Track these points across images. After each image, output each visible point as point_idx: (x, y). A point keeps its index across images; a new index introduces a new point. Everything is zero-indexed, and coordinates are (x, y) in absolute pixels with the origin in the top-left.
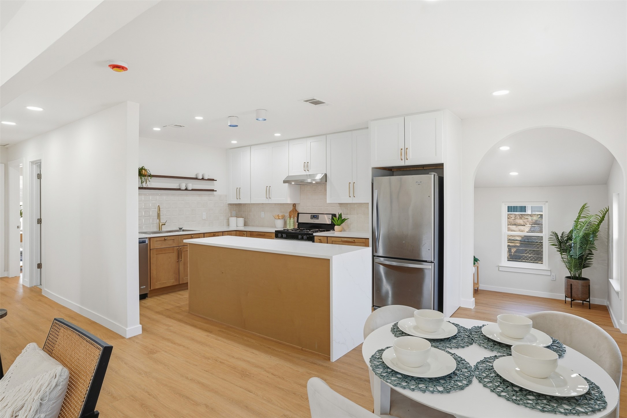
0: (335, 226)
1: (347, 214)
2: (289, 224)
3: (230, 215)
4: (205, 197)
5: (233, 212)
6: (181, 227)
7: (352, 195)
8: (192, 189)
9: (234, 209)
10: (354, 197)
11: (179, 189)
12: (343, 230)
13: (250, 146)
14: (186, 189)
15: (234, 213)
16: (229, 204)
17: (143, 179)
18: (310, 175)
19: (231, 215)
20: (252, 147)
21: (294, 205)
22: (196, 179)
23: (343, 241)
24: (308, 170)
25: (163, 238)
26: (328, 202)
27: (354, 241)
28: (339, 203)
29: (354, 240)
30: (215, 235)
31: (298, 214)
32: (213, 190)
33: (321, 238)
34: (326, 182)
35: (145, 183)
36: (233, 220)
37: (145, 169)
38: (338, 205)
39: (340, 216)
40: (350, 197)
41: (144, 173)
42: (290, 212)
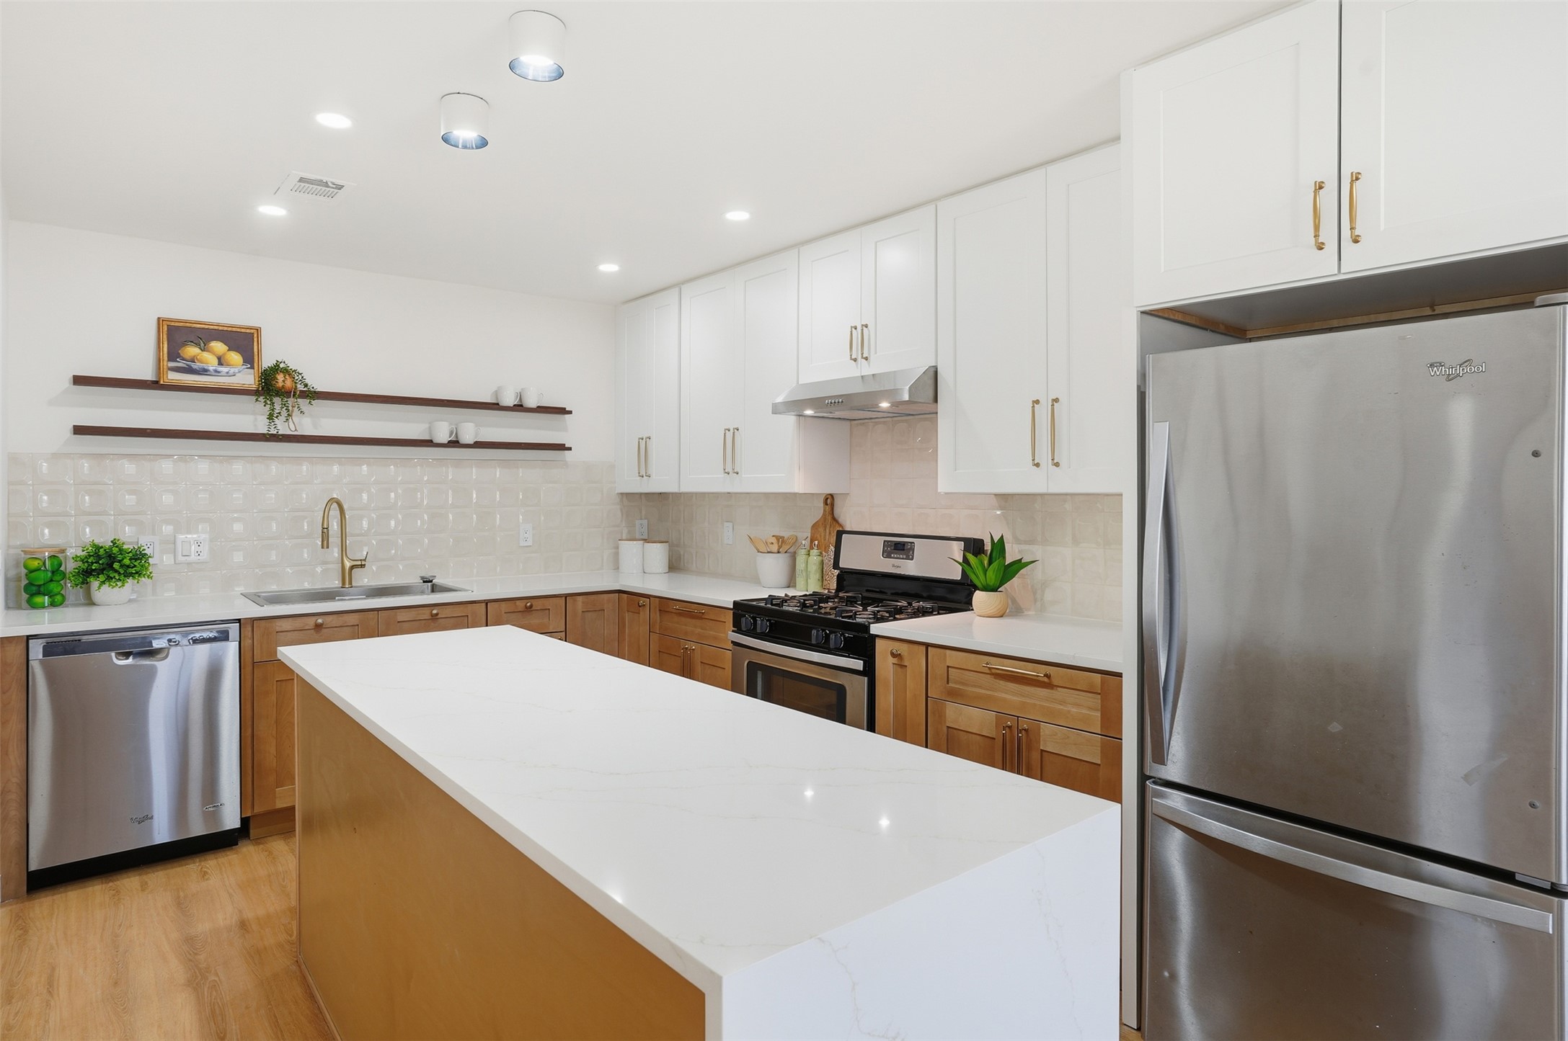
0: (977, 592)
1: (1031, 542)
2: (804, 574)
3: (625, 531)
4: (529, 470)
5: (638, 522)
6: (428, 575)
7: (1044, 456)
8: (476, 443)
9: (643, 513)
10: (1057, 465)
11: (428, 443)
12: (1011, 610)
13: (678, 285)
14: (454, 444)
15: (641, 525)
16: (622, 494)
17: (277, 407)
18: (873, 375)
19: (629, 532)
20: (683, 287)
21: (829, 501)
22: (495, 406)
23: (993, 671)
24: (866, 359)
25: (311, 621)
26: (944, 486)
27: (1046, 680)
28: (995, 495)
29: (1046, 675)
30: (531, 606)
31: (840, 534)
32: (561, 447)
33: (903, 649)
34: (936, 400)
35: (282, 418)
36: (631, 551)
37: (286, 371)
38: (994, 501)
39: (1000, 546)
40: (1037, 465)
41: (280, 384)
42: (815, 527)
